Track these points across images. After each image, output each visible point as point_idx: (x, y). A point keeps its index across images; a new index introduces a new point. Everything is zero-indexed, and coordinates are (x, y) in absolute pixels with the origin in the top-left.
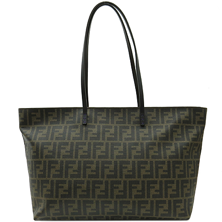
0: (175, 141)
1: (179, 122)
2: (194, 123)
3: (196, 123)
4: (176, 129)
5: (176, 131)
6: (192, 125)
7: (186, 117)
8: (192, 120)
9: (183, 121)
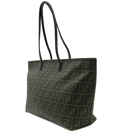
0: (70, 81)
1: (74, 69)
2: (84, 69)
3: (85, 69)
4: (72, 73)
5: (72, 75)
6: (82, 70)
7: (79, 66)
8: (83, 68)
9: (77, 68)
